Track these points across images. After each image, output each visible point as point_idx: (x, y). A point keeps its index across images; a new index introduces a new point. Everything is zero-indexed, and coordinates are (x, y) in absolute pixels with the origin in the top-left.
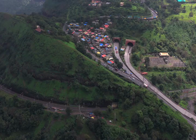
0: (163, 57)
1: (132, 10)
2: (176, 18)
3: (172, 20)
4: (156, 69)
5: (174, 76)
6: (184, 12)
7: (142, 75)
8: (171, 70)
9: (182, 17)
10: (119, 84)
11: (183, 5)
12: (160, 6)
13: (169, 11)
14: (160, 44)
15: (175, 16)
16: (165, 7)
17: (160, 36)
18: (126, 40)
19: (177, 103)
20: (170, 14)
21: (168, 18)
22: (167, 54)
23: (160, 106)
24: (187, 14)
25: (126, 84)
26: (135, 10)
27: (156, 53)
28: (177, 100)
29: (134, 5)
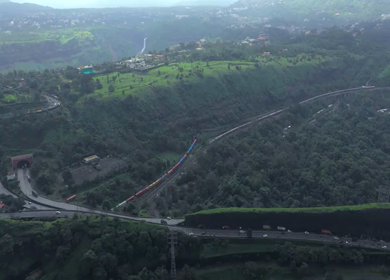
0: (90, 163)
1: (6, 102)
2: (91, 98)
3: (85, 103)
4: (88, 185)
5: (118, 183)
6: (100, 87)
7: (68, 202)
8: (111, 177)
9: (100, 95)
10: (34, 231)
11: (95, 79)
12: (59, 86)
13: (77, 91)
14: (80, 144)
15: (89, 95)
16: (67, 86)
17: (75, 133)
18: (13, 158)
19: (136, 215)
20: (80, 96)
21: (79, 102)
22: (95, 157)
23: (116, 227)
24: (105, 89)
25: (49, 225)
26: (12, 102)
27: (78, 162)
28: (134, 211)
29: (8, 93)
